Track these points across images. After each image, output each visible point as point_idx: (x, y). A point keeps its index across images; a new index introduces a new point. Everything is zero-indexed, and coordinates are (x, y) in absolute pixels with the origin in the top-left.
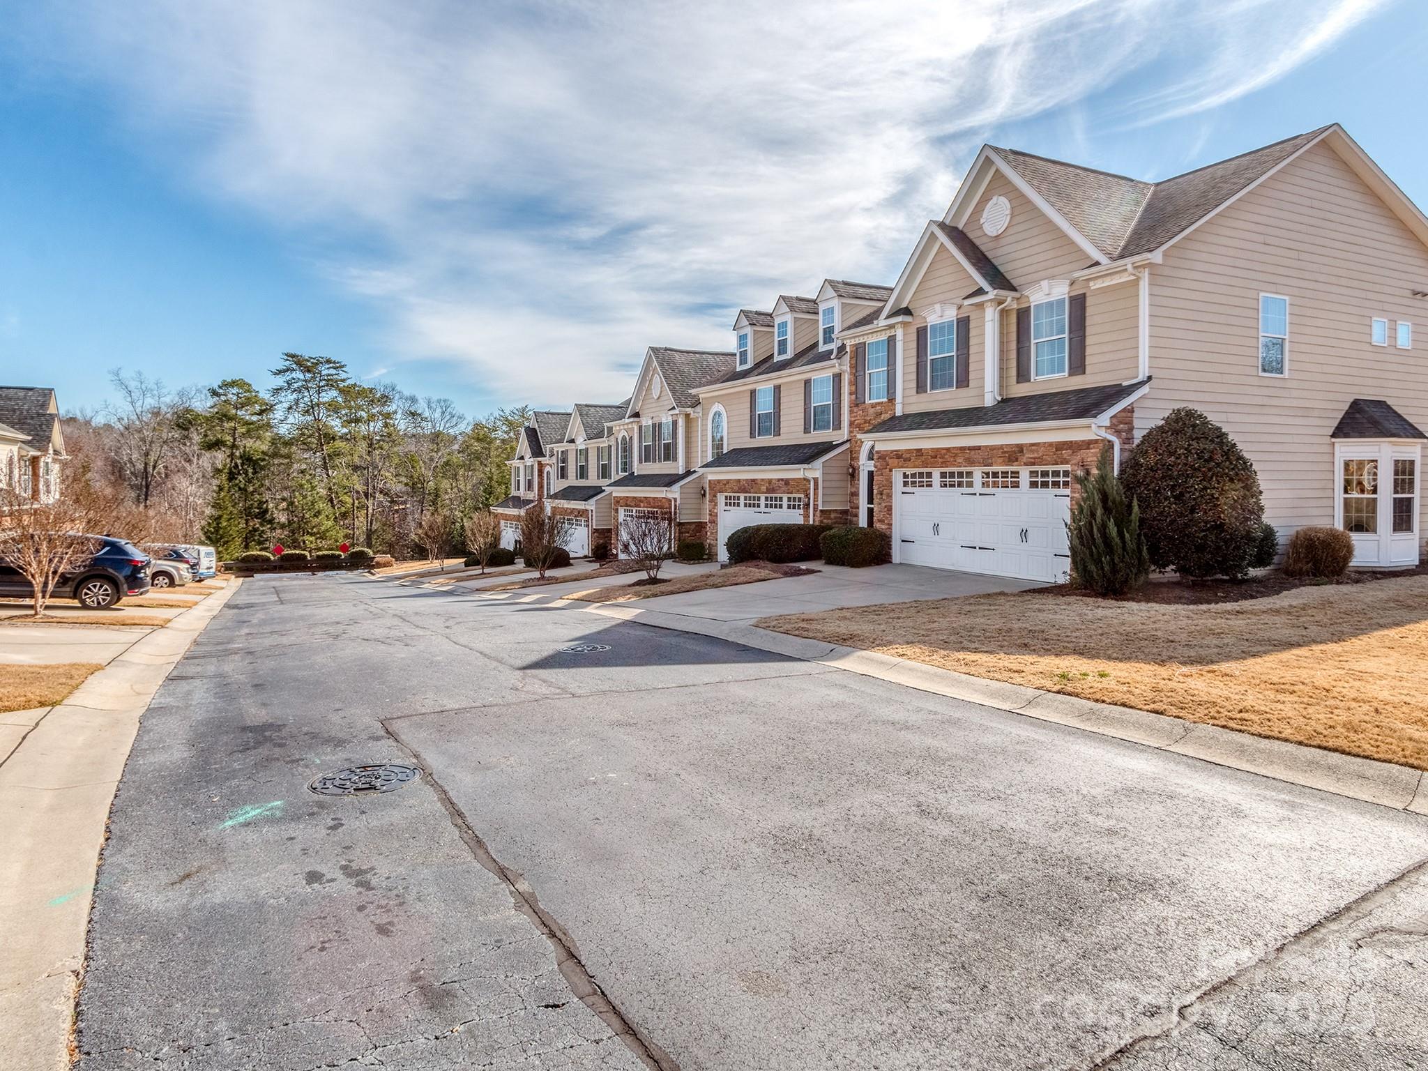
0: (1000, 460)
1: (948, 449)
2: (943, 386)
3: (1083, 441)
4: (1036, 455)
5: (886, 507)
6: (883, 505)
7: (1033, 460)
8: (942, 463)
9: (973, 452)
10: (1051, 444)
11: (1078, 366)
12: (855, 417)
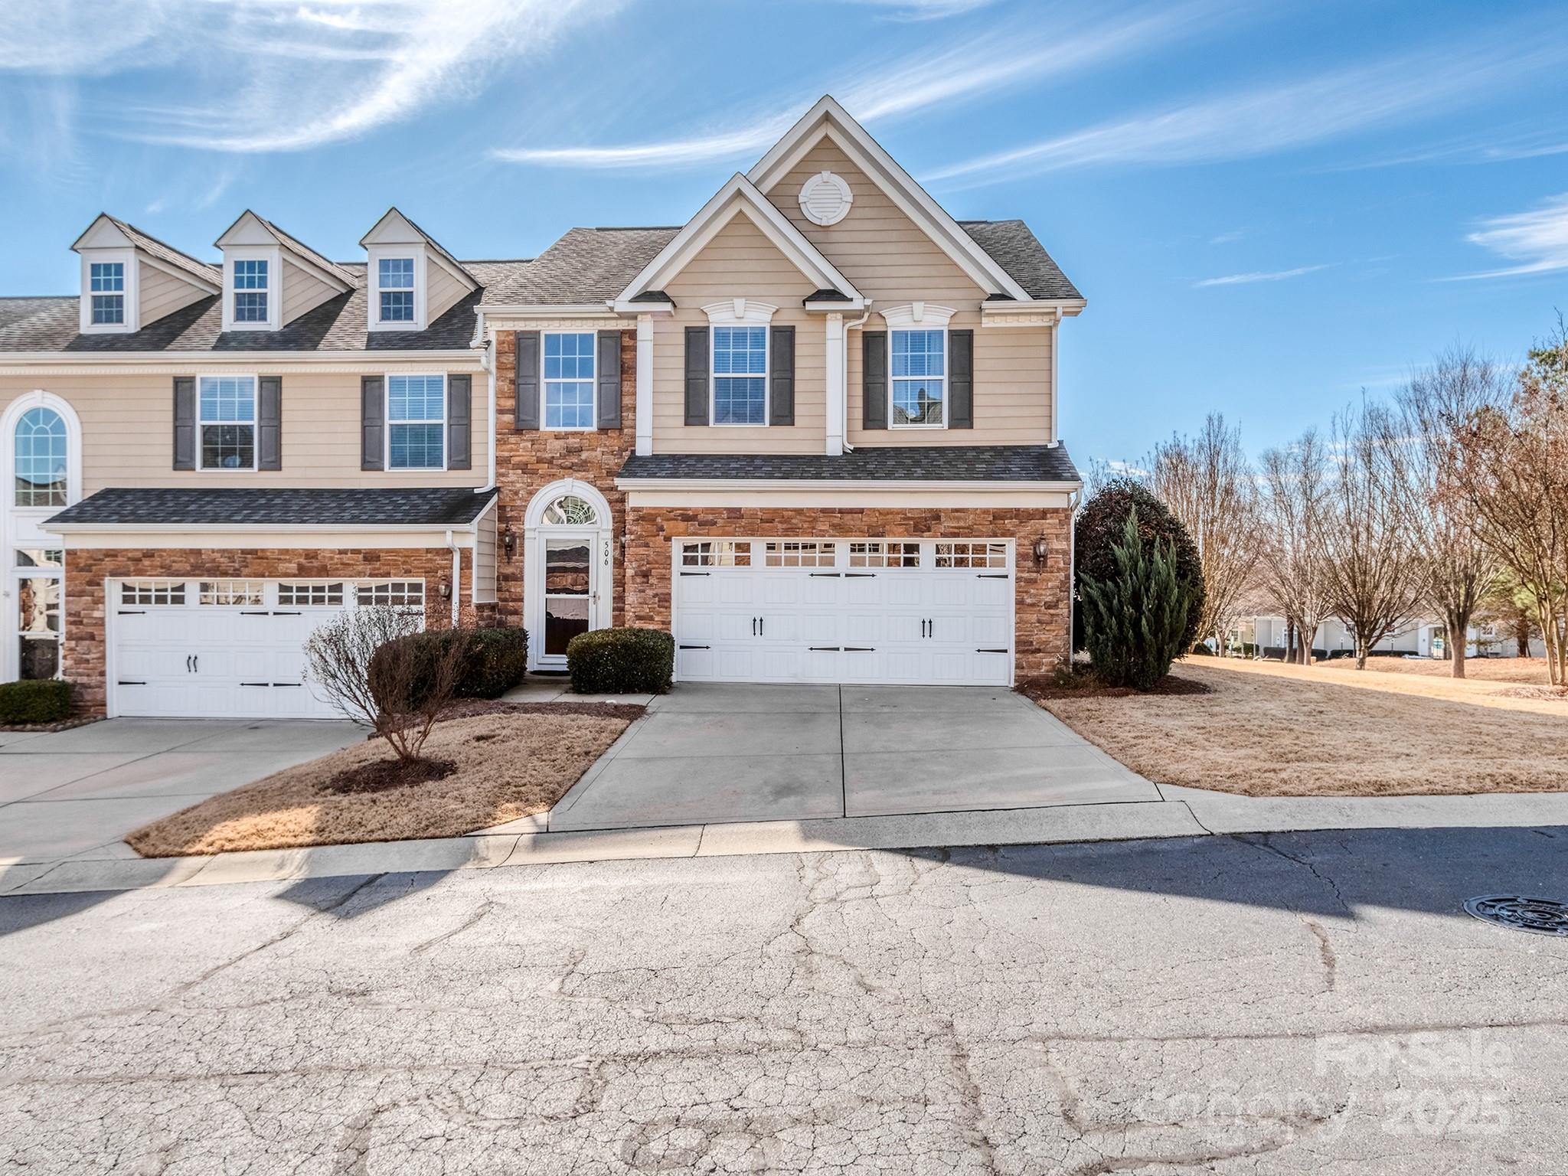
0: (901, 529)
1: (799, 512)
2: (740, 418)
3: (1037, 509)
4: (962, 524)
5: (655, 596)
6: (650, 592)
7: (956, 531)
8: (786, 530)
9: (849, 516)
10: (986, 511)
11: (963, 417)
12: (511, 450)
